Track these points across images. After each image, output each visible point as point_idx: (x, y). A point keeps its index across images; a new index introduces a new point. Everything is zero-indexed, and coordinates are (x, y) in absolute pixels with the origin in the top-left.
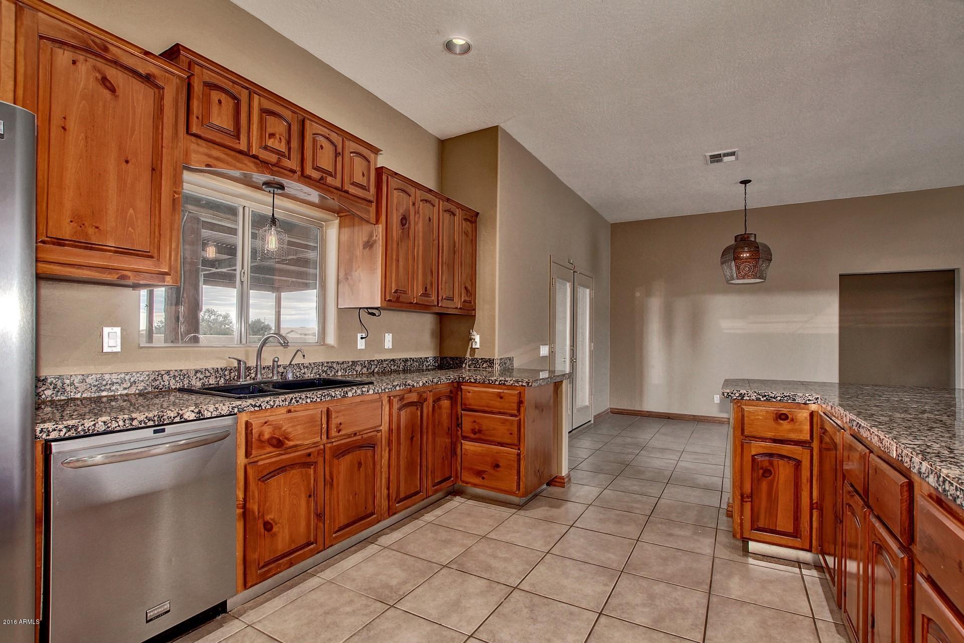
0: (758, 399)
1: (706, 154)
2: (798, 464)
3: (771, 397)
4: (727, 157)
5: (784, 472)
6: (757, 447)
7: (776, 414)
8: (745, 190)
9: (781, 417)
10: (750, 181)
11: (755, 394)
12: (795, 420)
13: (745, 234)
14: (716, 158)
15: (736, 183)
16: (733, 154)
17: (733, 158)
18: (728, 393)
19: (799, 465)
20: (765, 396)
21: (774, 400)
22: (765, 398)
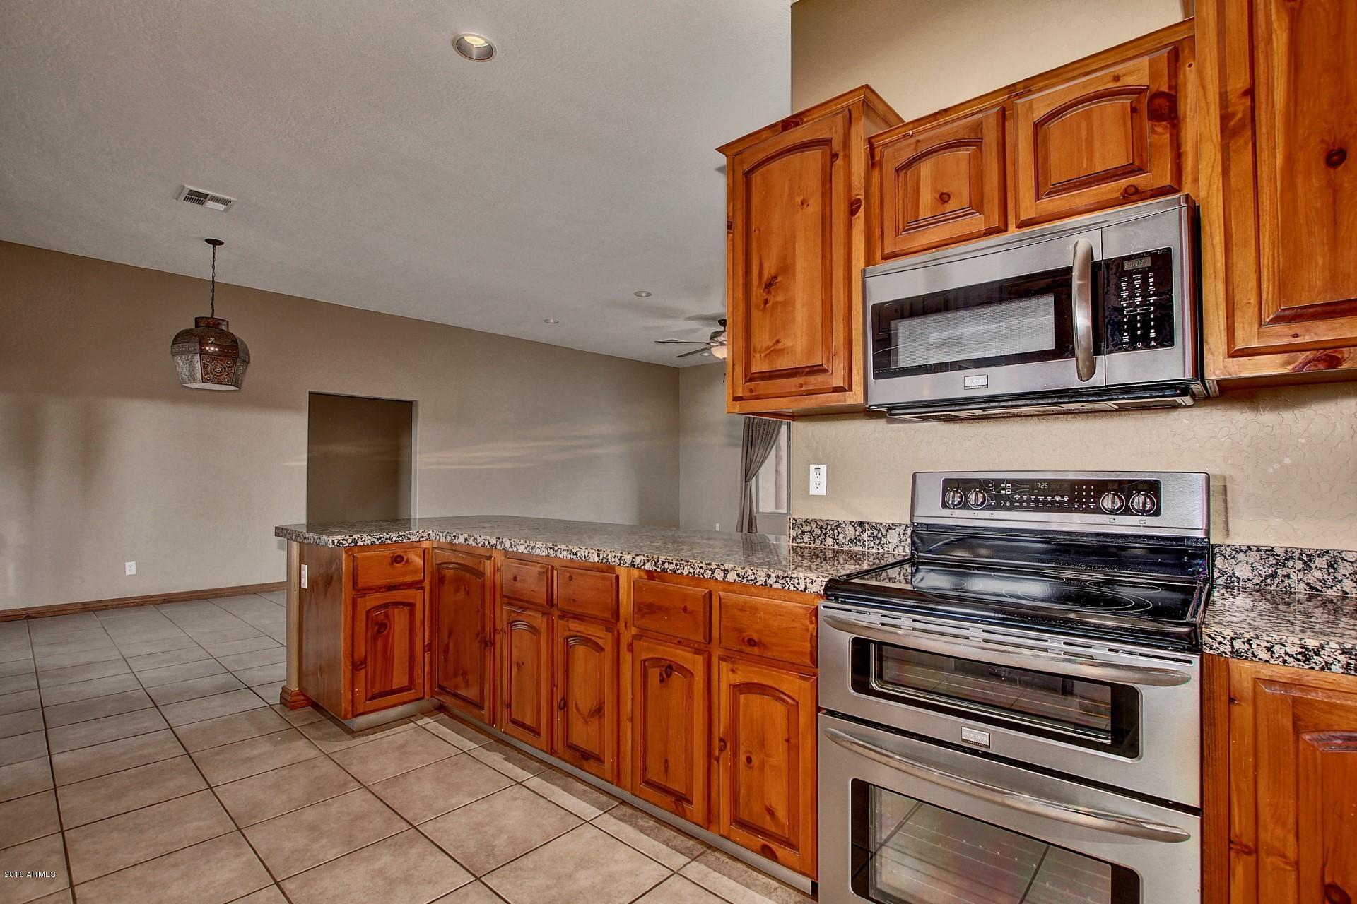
0: (373, 543)
1: (186, 186)
2: (412, 606)
3: (387, 539)
4: (212, 202)
5: (399, 620)
6: (372, 601)
7: (392, 557)
8: (214, 253)
9: (398, 559)
10: (221, 243)
11: (370, 538)
12: (410, 561)
13: (212, 317)
14: (197, 198)
15: (201, 239)
16: (226, 202)
17: (223, 207)
18: (339, 540)
19: (413, 609)
20: (380, 538)
21: (390, 542)
22: (380, 541)
